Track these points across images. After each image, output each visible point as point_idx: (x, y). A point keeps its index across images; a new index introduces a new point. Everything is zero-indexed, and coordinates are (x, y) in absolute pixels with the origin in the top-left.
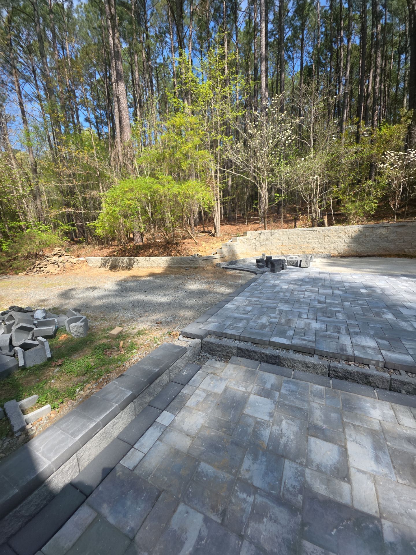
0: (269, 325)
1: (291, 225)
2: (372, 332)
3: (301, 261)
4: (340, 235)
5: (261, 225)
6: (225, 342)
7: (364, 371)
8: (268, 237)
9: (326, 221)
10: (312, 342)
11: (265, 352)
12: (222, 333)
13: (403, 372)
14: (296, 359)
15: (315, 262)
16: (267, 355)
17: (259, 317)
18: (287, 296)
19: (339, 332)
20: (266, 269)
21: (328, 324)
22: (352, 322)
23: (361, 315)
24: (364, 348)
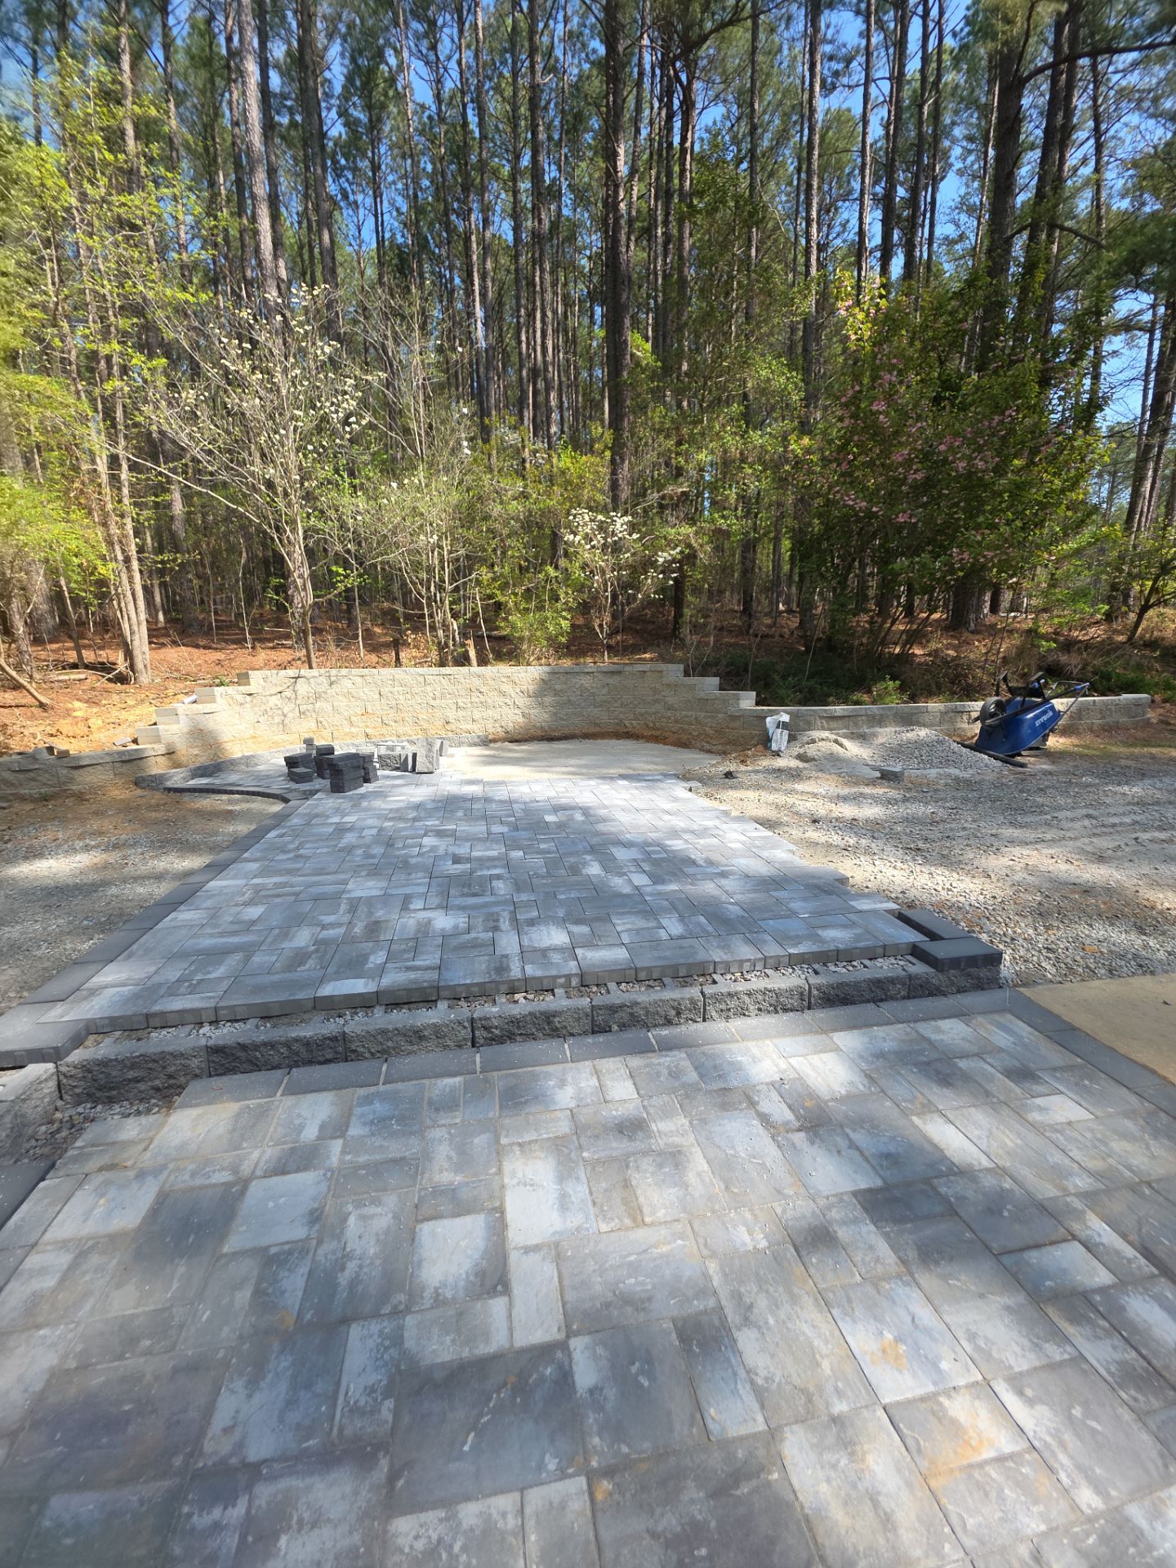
0: (317, 951)
1: (386, 657)
2: (561, 913)
3: (415, 755)
4: (505, 688)
5: (298, 654)
6: (161, 1040)
7: (543, 1006)
8: (320, 689)
9: (472, 654)
10: (433, 968)
11: (303, 1034)
12: (147, 1016)
13: (612, 986)
14: (390, 1027)
15: (452, 756)
16: (307, 1043)
17: (285, 933)
18: (373, 857)
19: (496, 929)
20: (318, 783)
21: (473, 913)
22: (524, 897)
23: (543, 877)
24: (544, 952)
